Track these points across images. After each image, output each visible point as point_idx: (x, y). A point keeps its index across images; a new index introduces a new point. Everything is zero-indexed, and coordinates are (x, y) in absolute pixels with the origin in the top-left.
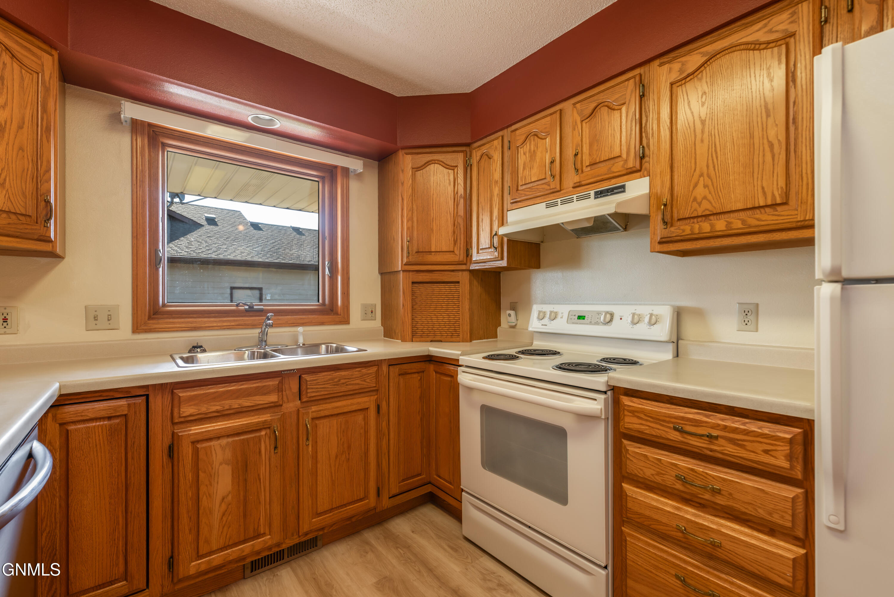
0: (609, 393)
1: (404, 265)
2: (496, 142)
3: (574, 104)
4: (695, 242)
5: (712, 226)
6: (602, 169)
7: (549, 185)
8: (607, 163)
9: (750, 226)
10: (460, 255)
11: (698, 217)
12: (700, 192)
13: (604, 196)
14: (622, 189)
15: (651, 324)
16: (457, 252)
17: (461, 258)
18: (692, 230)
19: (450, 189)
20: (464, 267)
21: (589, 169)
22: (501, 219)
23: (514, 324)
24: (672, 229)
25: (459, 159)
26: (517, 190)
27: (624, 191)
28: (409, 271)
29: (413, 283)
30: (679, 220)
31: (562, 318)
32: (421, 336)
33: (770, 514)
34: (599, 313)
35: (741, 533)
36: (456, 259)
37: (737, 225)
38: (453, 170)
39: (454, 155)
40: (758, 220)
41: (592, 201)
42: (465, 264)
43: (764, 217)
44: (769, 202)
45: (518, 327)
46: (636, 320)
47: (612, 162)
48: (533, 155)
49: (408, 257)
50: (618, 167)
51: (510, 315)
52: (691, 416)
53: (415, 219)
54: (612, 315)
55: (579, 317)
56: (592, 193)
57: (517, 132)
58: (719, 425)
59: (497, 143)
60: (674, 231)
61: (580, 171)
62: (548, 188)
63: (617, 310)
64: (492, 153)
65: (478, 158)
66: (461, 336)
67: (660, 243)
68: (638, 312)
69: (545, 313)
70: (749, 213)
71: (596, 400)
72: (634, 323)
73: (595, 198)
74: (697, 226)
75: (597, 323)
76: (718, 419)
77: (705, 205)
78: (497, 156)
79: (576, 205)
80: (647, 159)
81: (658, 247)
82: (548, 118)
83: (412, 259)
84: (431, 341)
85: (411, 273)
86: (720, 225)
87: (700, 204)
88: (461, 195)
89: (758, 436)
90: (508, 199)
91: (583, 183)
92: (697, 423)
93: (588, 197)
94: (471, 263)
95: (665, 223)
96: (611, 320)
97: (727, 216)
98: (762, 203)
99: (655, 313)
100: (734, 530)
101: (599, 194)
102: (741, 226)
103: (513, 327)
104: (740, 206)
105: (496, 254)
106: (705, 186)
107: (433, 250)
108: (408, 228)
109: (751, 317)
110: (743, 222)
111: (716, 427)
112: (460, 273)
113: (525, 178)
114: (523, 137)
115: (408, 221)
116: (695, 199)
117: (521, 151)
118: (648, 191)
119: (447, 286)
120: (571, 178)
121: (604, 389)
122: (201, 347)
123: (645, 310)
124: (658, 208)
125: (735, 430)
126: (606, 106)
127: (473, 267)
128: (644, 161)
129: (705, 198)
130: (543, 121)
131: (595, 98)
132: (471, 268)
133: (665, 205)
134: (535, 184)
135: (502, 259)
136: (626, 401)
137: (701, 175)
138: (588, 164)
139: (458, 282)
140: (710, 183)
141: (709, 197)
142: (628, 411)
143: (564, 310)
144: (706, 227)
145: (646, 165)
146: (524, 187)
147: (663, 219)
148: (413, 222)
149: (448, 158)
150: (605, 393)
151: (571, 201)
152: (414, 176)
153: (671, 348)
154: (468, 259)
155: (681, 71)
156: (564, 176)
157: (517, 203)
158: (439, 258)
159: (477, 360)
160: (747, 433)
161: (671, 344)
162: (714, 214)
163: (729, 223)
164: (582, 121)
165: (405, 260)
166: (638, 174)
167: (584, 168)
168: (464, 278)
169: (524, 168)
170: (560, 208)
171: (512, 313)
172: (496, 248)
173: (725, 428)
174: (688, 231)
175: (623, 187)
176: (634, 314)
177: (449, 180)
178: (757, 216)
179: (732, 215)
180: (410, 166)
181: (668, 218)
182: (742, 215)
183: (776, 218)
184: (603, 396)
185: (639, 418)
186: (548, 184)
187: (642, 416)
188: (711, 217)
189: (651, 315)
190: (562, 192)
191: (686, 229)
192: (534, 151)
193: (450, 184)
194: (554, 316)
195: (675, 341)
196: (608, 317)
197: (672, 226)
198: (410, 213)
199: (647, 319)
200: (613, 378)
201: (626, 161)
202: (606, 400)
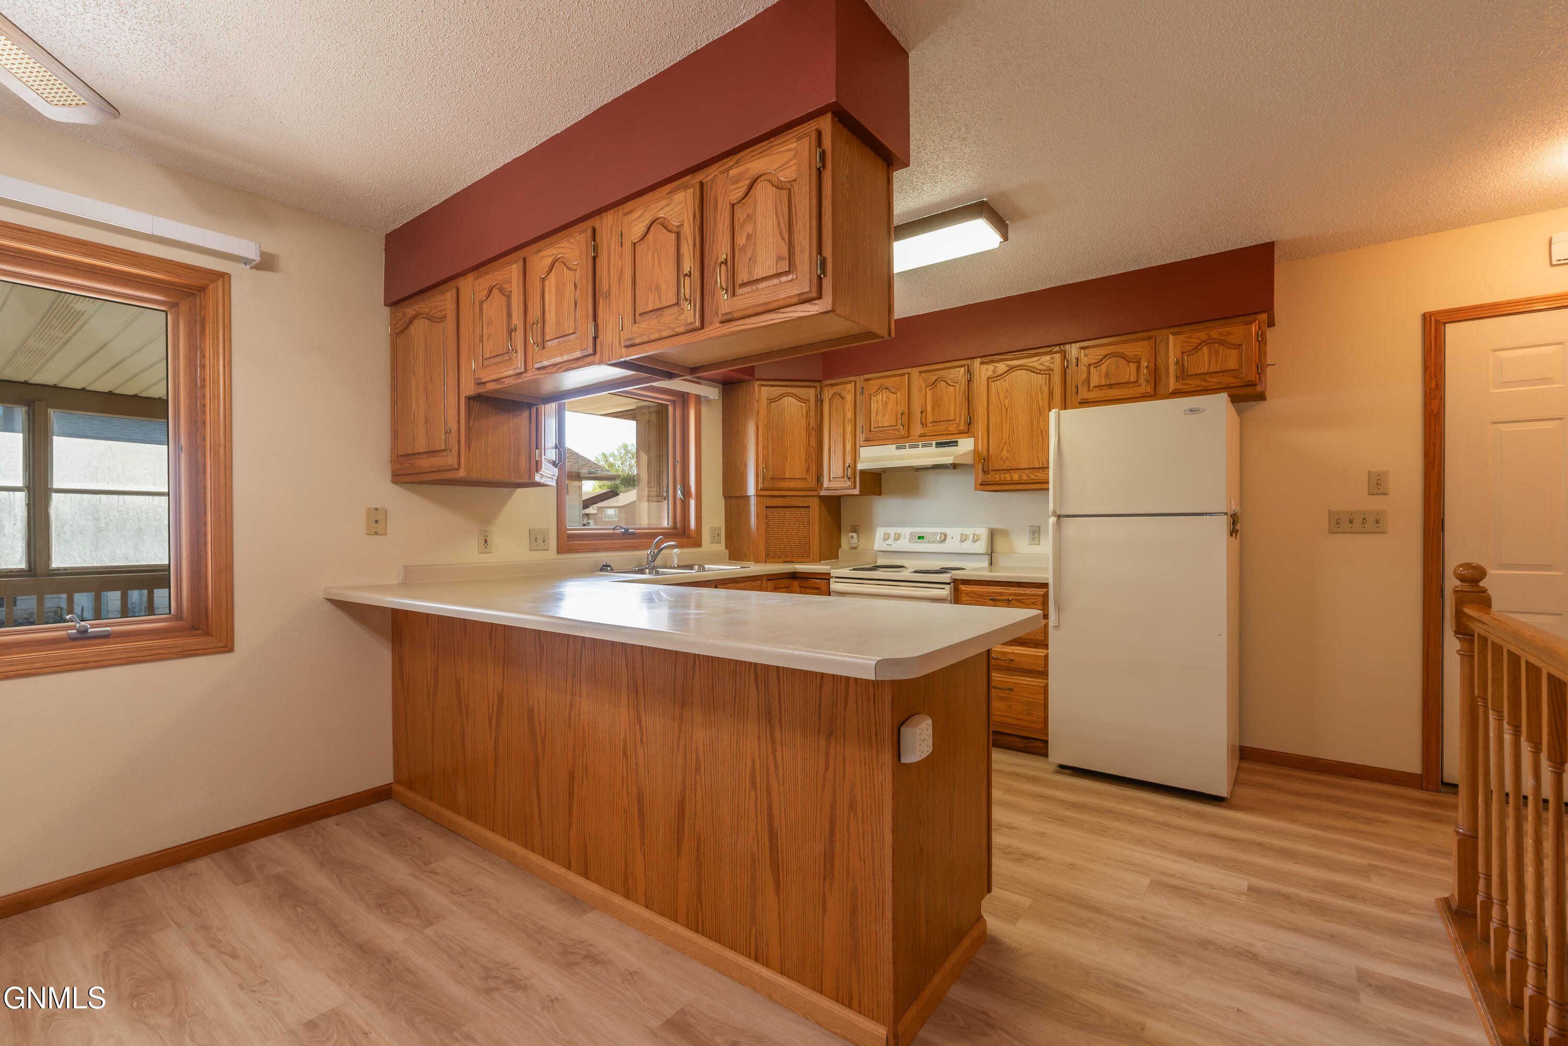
0: (952, 584)
1: (760, 490)
2: (848, 386)
3: (920, 372)
4: (1002, 486)
5: (1012, 477)
6: (941, 427)
7: (899, 432)
8: (945, 423)
9: (1031, 479)
10: (812, 482)
11: (1003, 470)
12: (1005, 454)
13: (943, 447)
14: (955, 443)
15: (974, 541)
16: (810, 480)
17: (813, 486)
18: (1000, 478)
19: (803, 421)
20: (814, 493)
21: (931, 425)
22: (853, 453)
23: (856, 545)
24: (989, 476)
25: (810, 393)
26: (870, 431)
27: (957, 446)
28: (763, 496)
29: (767, 507)
30: (992, 470)
31: (905, 538)
32: (774, 558)
33: (1035, 635)
34: (935, 534)
35: (1024, 650)
36: (809, 485)
37: (1025, 477)
38: (806, 403)
39: (807, 390)
40: (1036, 476)
41: (933, 450)
42: (816, 490)
43: (1038, 474)
44: (1041, 466)
45: (859, 548)
46: (963, 539)
47: (949, 423)
48: (885, 404)
49: (763, 483)
50: (952, 428)
51: (852, 537)
52: (999, 591)
53: (770, 448)
54: (945, 535)
55: (919, 538)
56: (934, 443)
57: (871, 382)
58: (1012, 593)
59: (850, 387)
60: (989, 478)
61: (925, 426)
62: (899, 434)
63: (950, 531)
64: (844, 394)
65: (830, 396)
66: (811, 557)
67: (981, 485)
68: (964, 533)
69: (889, 534)
70: (1031, 470)
71: (944, 589)
72: (962, 541)
73: (936, 447)
74: (1003, 476)
75: (934, 542)
76: (1012, 590)
77: (1008, 463)
78: (849, 398)
79: (920, 451)
80: (972, 425)
81: (979, 487)
82: (898, 378)
83: (767, 485)
84: (784, 562)
85: (764, 498)
86: (1016, 477)
87: (1005, 462)
88: (813, 427)
89: (1029, 596)
90: (861, 437)
91: (927, 434)
92: (1001, 594)
93: (931, 445)
94: (821, 489)
95: (984, 472)
96: (945, 539)
97: (1019, 471)
98: (1037, 466)
99: (976, 533)
100: (1020, 650)
101: (939, 445)
102: (1027, 479)
103: (855, 548)
104: (1026, 466)
105: (849, 483)
106: (1008, 451)
107: (787, 477)
108: (763, 456)
109: (1036, 535)
110: (1028, 476)
111: (1011, 594)
112: (811, 498)
113: (878, 422)
114: (877, 388)
115: (763, 449)
116: (1002, 458)
117: (874, 399)
118: (973, 448)
119: (798, 511)
120: (917, 429)
121: (948, 581)
122: (609, 566)
123: (969, 531)
124: (980, 461)
125: (1020, 595)
126: (945, 381)
127: (823, 493)
128: (970, 426)
129: (1007, 458)
130: (894, 379)
131: (937, 373)
132: (821, 494)
133: (984, 460)
134: (887, 429)
135: (855, 488)
136: (962, 587)
137: (1005, 443)
138: (931, 421)
139: (809, 507)
140: (1010, 449)
141: (1010, 458)
142: (964, 593)
143: (906, 531)
144: (1008, 477)
145: (971, 429)
146: (876, 429)
147: (983, 469)
148: (768, 450)
149: (801, 392)
150: (949, 584)
151: (917, 446)
152: (769, 405)
153: (987, 558)
154: (819, 485)
155: (994, 372)
156: (912, 426)
157: (869, 441)
158: (792, 485)
159: (846, 572)
160: (1025, 595)
161: (987, 556)
162: (1012, 469)
163: (1020, 476)
164: (926, 387)
165: (760, 486)
166: (966, 435)
167: (928, 424)
168: (814, 503)
169: (877, 414)
170: (908, 452)
171: (855, 535)
172: (849, 479)
173: (1015, 594)
174: (998, 479)
175: (956, 442)
176: (962, 534)
177: (802, 412)
178: (1035, 473)
179: (1023, 471)
180: (766, 397)
181: (986, 469)
182: (1027, 471)
183: (1044, 475)
184: (949, 586)
185: (971, 597)
186: (898, 430)
187: (972, 595)
188: (1011, 471)
189: (974, 535)
190: (910, 438)
191: (997, 477)
192: (886, 402)
193: (803, 416)
194: (897, 537)
195: (990, 553)
196: (943, 536)
197: (988, 474)
198: (766, 441)
199: (971, 538)
200: (955, 574)
201: (958, 425)
202: (950, 588)
